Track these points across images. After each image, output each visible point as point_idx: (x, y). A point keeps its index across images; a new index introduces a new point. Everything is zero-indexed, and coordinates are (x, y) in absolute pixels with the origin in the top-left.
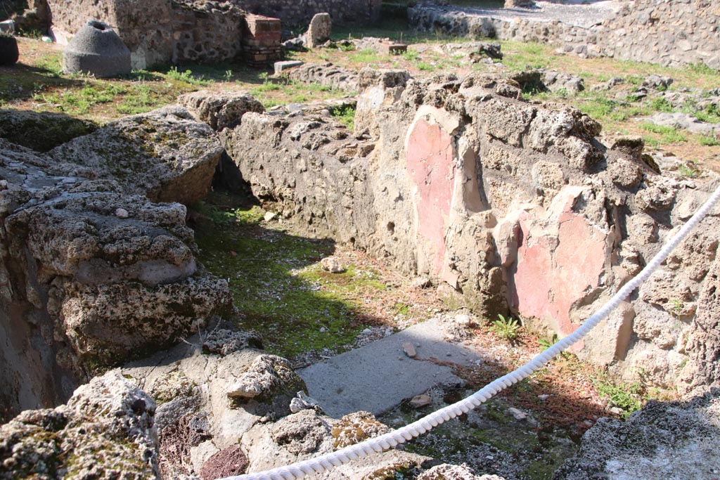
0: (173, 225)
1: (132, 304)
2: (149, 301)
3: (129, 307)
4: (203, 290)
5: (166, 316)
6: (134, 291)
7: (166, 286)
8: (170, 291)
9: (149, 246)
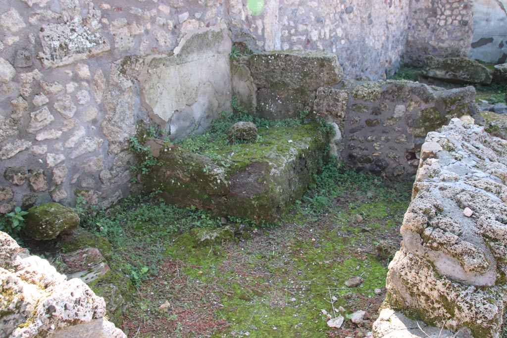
0: (495, 240)
1: (419, 277)
2: (431, 283)
3: (418, 278)
4: (467, 303)
5: (437, 301)
6: (426, 269)
7: (447, 281)
8: (447, 286)
9: (453, 244)
